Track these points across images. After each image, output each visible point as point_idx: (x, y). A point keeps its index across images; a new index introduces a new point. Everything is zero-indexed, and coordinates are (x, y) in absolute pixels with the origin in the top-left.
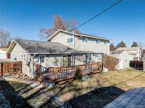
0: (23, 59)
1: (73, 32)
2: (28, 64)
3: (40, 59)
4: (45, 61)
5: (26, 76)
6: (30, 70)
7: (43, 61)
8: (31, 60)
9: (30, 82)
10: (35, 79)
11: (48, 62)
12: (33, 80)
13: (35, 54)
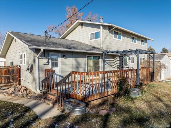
0: (23, 62)
1: (102, 21)
2: (31, 69)
3: (50, 61)
4: (59, 64)
5: (26, 89)
6: (34, 80)
7: (56, 64)
8: (34, 61)
9: (34, 102)
10: (43, 97)
11: (64, 66)
12: (39, 97)
13: (42, 49)
